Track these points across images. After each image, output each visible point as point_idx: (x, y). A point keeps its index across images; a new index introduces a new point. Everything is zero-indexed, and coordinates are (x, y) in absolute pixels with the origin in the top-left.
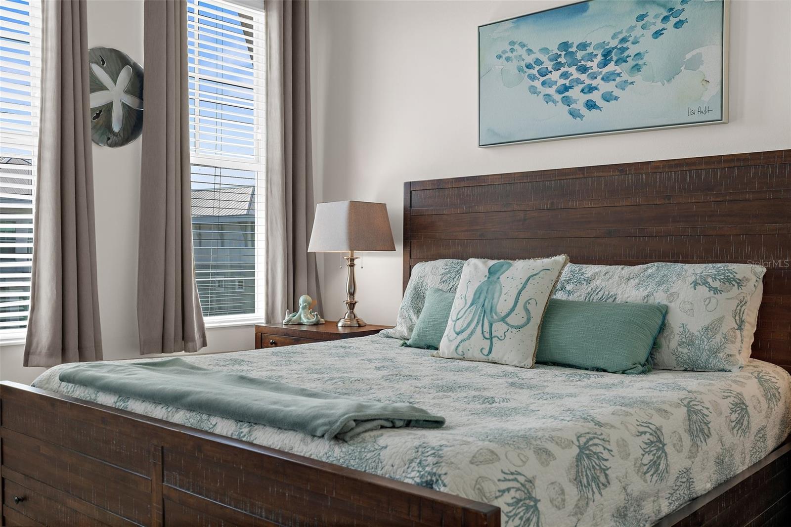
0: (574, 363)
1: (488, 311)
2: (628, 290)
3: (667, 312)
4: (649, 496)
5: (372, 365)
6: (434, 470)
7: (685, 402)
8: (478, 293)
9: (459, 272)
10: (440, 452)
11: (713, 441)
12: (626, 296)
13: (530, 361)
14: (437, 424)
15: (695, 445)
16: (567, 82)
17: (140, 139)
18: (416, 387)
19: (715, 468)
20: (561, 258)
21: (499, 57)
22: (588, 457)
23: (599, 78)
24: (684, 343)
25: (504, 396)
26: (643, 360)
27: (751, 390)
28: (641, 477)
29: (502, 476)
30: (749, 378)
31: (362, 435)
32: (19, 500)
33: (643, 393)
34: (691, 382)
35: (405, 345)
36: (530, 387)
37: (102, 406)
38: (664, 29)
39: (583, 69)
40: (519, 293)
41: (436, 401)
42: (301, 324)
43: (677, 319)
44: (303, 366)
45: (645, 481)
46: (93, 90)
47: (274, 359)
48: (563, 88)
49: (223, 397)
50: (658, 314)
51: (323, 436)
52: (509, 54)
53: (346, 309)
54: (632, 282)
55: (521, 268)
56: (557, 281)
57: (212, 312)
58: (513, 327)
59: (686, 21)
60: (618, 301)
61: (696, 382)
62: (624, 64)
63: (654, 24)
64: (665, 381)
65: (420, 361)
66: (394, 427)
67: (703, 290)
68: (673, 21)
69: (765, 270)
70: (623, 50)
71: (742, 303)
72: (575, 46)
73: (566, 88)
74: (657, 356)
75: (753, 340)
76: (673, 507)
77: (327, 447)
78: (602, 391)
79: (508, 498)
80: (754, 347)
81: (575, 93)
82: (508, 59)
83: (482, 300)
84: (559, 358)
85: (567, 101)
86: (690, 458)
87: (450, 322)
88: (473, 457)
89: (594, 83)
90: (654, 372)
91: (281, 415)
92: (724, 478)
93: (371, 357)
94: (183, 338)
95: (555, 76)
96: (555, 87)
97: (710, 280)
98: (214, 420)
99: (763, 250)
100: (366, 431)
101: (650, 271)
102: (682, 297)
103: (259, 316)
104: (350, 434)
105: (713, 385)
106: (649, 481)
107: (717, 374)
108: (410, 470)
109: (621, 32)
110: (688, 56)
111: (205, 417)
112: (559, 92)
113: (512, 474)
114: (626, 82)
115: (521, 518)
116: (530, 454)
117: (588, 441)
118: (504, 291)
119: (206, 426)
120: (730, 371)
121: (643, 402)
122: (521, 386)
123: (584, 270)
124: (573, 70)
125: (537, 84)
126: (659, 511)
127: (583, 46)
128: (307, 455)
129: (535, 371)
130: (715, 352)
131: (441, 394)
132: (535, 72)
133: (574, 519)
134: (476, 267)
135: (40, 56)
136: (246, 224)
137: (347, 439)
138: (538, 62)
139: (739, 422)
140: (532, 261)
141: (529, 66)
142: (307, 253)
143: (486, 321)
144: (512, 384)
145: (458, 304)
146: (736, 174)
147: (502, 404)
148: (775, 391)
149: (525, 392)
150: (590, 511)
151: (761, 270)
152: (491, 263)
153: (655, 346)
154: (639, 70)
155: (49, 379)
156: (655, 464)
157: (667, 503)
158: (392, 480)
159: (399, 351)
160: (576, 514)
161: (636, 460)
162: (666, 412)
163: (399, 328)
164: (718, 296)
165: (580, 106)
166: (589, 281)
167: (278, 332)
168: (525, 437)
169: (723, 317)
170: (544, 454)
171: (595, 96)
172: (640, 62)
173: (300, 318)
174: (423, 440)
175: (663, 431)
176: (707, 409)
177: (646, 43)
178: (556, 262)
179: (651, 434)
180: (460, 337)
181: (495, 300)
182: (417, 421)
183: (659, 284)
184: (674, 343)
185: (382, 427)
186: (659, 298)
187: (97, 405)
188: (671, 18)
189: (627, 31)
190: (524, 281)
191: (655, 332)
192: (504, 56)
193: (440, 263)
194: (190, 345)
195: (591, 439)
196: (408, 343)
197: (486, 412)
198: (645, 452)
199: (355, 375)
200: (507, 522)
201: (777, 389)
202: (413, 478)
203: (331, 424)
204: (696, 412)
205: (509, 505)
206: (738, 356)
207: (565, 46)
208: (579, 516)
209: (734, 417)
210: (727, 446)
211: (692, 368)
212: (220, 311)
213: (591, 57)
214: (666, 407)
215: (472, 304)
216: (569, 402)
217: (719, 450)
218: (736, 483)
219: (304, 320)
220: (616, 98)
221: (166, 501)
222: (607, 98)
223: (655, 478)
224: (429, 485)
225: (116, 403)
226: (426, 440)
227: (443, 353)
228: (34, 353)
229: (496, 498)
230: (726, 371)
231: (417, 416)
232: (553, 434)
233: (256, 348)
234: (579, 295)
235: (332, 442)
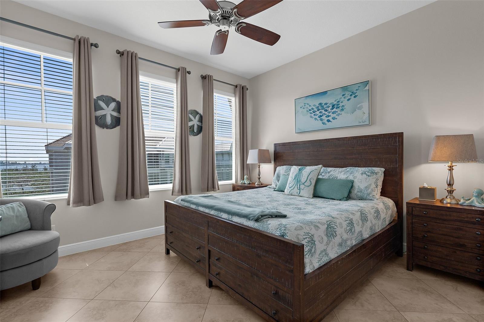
0: (325, 197)
1: (299, 181)
2: (341, 175)
3: (353, 182)
4: (349, 239)
5: (265, 197)
6: (284, 232)
7: (360, 211)
8: (296, 176)
9: (290, 170)
10: (286, 226)
11: (369, 222)
12: (340, 177)
13: (311, 196)
14: (284, 216)
15: (363, 223)
16: (321, 114)
17: (201, 134)
18: (278, 204)
19: (370, 230)
20: (320, 166)
21: (301, 108)
22: (330, 228)
23: (331, 113)
24: (359, 191)
25: (304, 207)
26: (346, 196)
27: (381, 206)
28: (346, 234)
29: (304, 234)
30: (380, 203)
31: (263, 220)
32: (170, 233)
33: (346, 207)
34: (361, 204)
35: (275, 190)
36: (312, 205)
37: (192, 208)
38: (351, 98)
39: (326, 110)
40: (308, 176)
41: (284, 209)
42: (245, 184)
43: (357, 184)
44: (246, 197)
45: (348, 235)
46: (189, 121)
47: (238, 194)
48: (320, 116)
49: (224, 207)
50: (351, 183)
51: (252, 220)
52: (304, 107)
53: (257, 179)
54: (342, 173)
55: (308, 169)
56: (319, 173)
57: (220, 180)
58: (306, 186)
59: (357, 96)
60: (338, 179)
61: (363, 204)
62: (339, 109)
63: (348, 97)
64: (353, 203)
65: (279, 196)
66: (272, 217)
67: (365, 176)
68: (353, 96)
69: (384, 169)
70: (338, 105)
71: (377, 180)
72: (324, 104)
73: (321, 116)
74: (351, 195)
75: (381, 191)
76: (356, 242)
77: (253, 223)
78: (334, 206)
79: (306, 240)
80: (381, 192)
81: (324, 117)
82: (303, 108)
83: (297, 178)
84: (320, 195)
85: (321, 120)
86: (362, 228)
87: (288, 184)
88: (296, 228)
89: (330, 114)
90: (349, 200)
91: (240, 213)
92: (372, 233)
93: (265, 194)
94: (213, 188)
95: (318, 113)
96: (318, 116)
97: (367, 173)
98: (222, 214)
99: (384, 163)
100: (264, 219)
101: (348, 170)
102: (358, 178)
103: (233, 181)
104: (260, 220)
105: (368, 205)
106: (349, 235)
107: (369, 201)
108: (277, 231)
109: (337, 99)
110: (358, 106)
111: (219, 212)
112: (319, 117)
113: (307, 233)
114: (339, 114)
115: (310, 247)
116: (312, 227)
117: (330, 223)
118: (303, 176)
119: (220, 215)
120: (374, 200)
121: (346, 210)
122: (309, 204)
123: (327, 169)
124: (323, 111)
125: (313, 115)
126: (352, 244)
127: (326, 104)
128: (248, 225)
129: (313, 199)
130: (369, 194)
131: (285, 206)
132: (312, 112)
133: (326, 247)
134: (295, 169)
135: (176, 110)
136: (229, 154)
137: (259, 221)
138: (313, 109)
139: (377, 216)
140: (312, 167)
141: (310, 110)
142: (247, 164)
143: (298, 184)
144: (306, 204)
145: (290, 179)
146: (374, 140)
147: (304, 210)
148: (388, 207)
149: (311, 206)
150: (331, 244)
151: (383, 169)
152: (300, 167)
153: (350, 192)
154: (343, 110)
155: (178, 200)
156: (351, 230)
157: (354, 241)
158: (272, 234)
159: (273, 192)
160: (326, 245)
161: (345, 228)
162: (354, 214)
163: (273, 185)
164: (369, 177)
165: (325, 121)
166: (329, 172)
167: (239, 186)
168: (311, 222)
169: (371, 184)
170: (317, 227)
171: (330, 118)
172: (344, 108)
173: (245, 182)
174: (281, 222)
175: (353, 220)
176: (367, 212)
177: (345, 102)
178: (319, 167)
179: (349, 221)
180: (291, 189)
181: (301, 178)
182: (279, 216)
183: (351, 174)
184: (356, 192)
185: (269, 217)
186: (351, 178)
187: (190, 208)
188: (353, 95)
189: (339, 99)
190: (309, 173)
191: (350, 188)
192: (302, 107)
193: (285, 167)
194: (215, 189)
195: (331, 222)
196: (276, 190)
197: (299, 213)
198: (348, 226)
199: (261, 200)
200: (306, 248)
201: (389, 206)
202: (278, 234)
203: (254, 216)
204: (363, 214)
205: (306, 243)
206: (376, 196)
207: (320, 104)
208: (328, 246)
209: (375, 215)
210: (373, 224)
211: (361, 199)
212: (223, 180)
213: (328, 107)
214: (353, 212)
215: (294, 179)
216: (323, 210)
217: (371, 225)
218: (377, 235)
219: (246, 183)
220: (336, 119)
221: (209, 236)
222: (334, 118)
223: (351, 234)
224: (283, 236)
225: (195, 207)
226: (282, 222)
227: (286, 193)
228: (174, 192)
229: (303, 240)
230: (372, 200)
231: (279, 214)
232: (319, 221)
233: (233, 191)
234: (326, 177)
235: (255, 222)
